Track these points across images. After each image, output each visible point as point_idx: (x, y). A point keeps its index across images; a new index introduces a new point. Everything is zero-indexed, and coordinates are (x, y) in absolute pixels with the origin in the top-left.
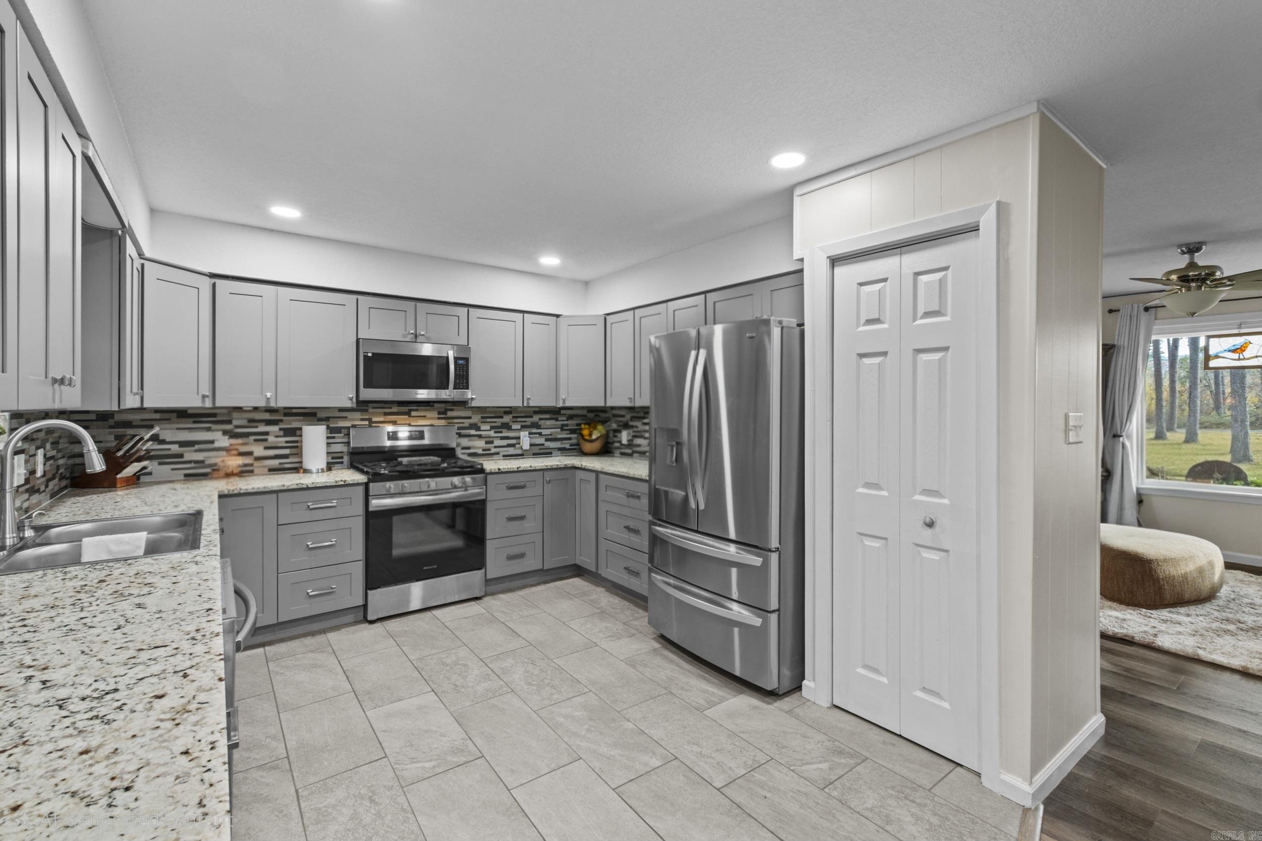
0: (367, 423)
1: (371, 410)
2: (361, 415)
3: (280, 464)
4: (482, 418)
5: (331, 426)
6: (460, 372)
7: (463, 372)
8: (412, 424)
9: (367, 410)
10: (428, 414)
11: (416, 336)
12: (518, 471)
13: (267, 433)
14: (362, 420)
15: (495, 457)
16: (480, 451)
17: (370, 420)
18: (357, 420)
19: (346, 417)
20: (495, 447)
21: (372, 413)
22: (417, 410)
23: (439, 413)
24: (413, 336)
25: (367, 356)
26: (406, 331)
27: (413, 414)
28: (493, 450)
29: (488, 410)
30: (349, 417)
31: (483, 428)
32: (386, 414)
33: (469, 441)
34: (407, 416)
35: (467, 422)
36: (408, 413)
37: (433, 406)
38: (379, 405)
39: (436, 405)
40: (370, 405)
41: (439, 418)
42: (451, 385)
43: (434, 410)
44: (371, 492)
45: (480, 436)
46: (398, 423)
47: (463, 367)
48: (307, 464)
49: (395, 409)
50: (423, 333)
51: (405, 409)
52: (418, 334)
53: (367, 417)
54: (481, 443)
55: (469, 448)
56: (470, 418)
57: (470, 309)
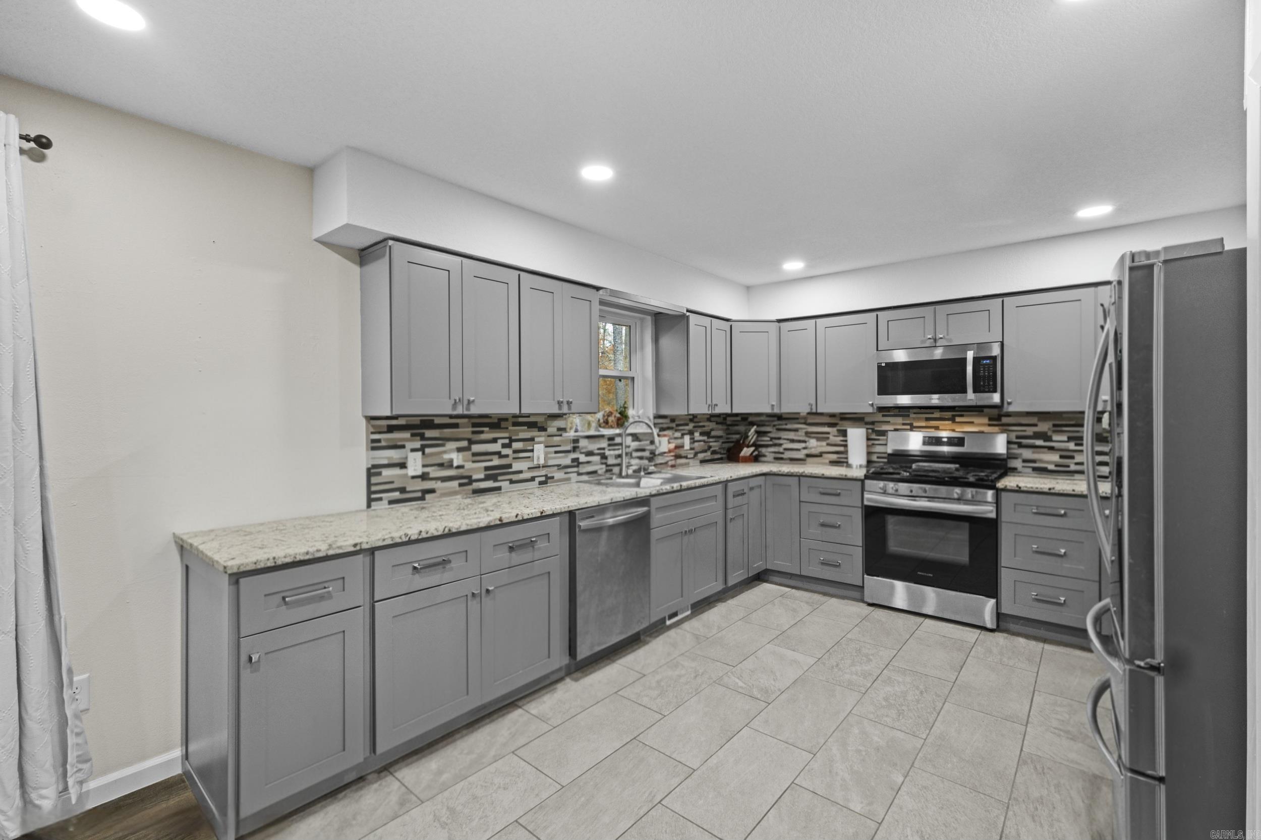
0: (908, 427)
1: (912, 416)
2: (903, 420)
3: (839, 458)
4: (1054, 426)
5: (876, 429)
6: (984, 373)
7: (989, 373)
8: (957, 430)
9: (908, 416)
10: (977, 420)
11: (935, 340)
12: (1050, 493)
13: (828, 433)
14: (904, 424)
15: (1077, 476)
16: (1051, 467)
17: (911, 425)
18: (899, 424)
19: (889, 422)
20: (1077, 464)
21: (914, 419)
22: (962, 416)
23: (990, 419)
24: (932, 340)
25: (881, 366)
26: (924, 337)
27: (958, 419)
28: (1073, 467)
29: (1065, 415)
30: (891, 422)
31: (1055, 438)
32: (927, 419)
33: (1033, 453)
34: (950, 422)
35: (1030, 431)
36: (952, 419)
37: (982, 411)
38: (923, 411)
39: (986, 410)
40: (911, 410)
41: (990, 425)
42: (970, 389)
43: (984, 416)
44: (867, 488)
45: (1051, 448)
46: (940, 428)
47: (989, 368)
48: (851, 461)
49: (937, 414)
50: (941, 336)
51: (948, 414)
52: (937, 338)
53: (909, 422)
54: (1055, 457)
55: (1034, 461)
56: (1035, 425)
57: (1005, 299)
